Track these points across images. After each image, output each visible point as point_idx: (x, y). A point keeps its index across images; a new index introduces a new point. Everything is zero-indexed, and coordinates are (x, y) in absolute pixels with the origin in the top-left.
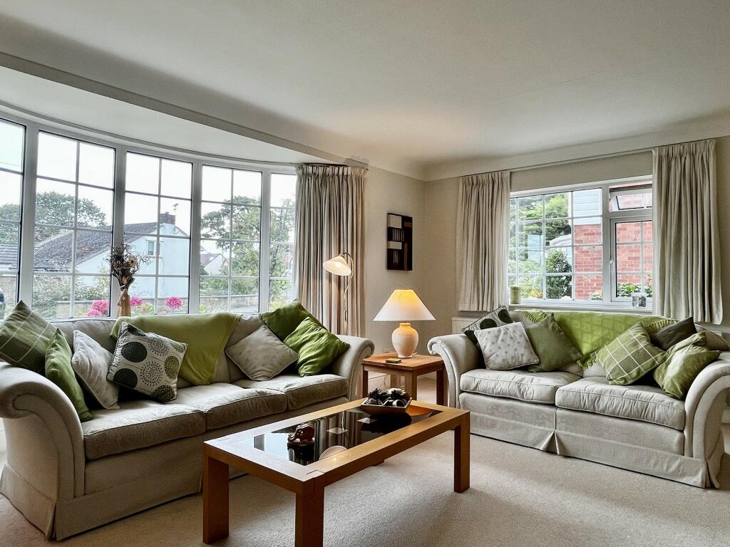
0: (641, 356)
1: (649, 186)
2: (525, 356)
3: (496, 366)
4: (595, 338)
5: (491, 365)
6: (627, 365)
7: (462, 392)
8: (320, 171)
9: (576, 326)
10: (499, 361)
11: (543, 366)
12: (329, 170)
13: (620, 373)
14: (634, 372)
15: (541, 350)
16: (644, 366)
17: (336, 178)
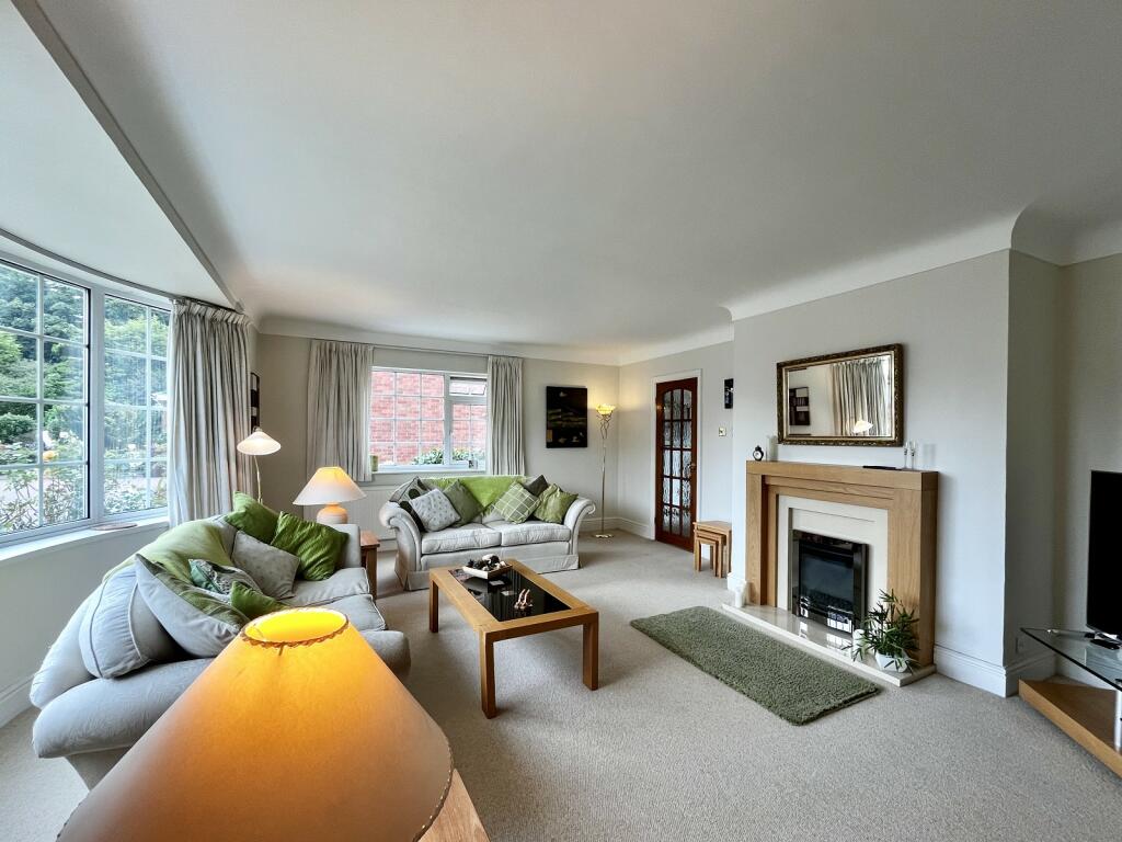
0: (529, 503)
1: (485, 380)
2: (453, 516)
3: (436, 528)
4: (489, 495)
5: (432, 528)
6: (522, 510)
7: (422, 555)
8: (210, 311)
9: (474, 487)
10: (437, 523)
11: (463, 521)
12: (220, 314)
13: (519, 516)
14: (526, 513)
15: (460, 508)
16: (530, 509)
17: (225, 325)
